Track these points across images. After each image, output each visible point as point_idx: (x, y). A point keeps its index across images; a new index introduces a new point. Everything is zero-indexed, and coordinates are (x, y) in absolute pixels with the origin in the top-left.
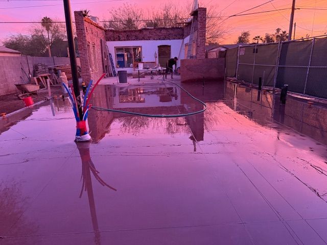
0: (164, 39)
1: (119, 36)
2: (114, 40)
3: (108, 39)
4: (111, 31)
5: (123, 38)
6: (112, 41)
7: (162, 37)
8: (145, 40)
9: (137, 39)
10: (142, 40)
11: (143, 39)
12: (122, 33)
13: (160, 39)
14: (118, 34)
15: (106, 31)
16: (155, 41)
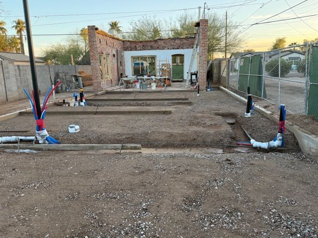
0: (178, 49)
1: (135, 47)
2: (131, 50)
3: (126, 49)
4: (129, 41)
5: (140, 48)
6: (129, 50)
7: (176, 47)
8: (159, 49)
9: (152, 48)
10: (156, 49)
11: (158, 48)
12: (139, 44)
13: (173, 49)
14: (134, 45)
15: (124, 41)
16: (169, 50)
